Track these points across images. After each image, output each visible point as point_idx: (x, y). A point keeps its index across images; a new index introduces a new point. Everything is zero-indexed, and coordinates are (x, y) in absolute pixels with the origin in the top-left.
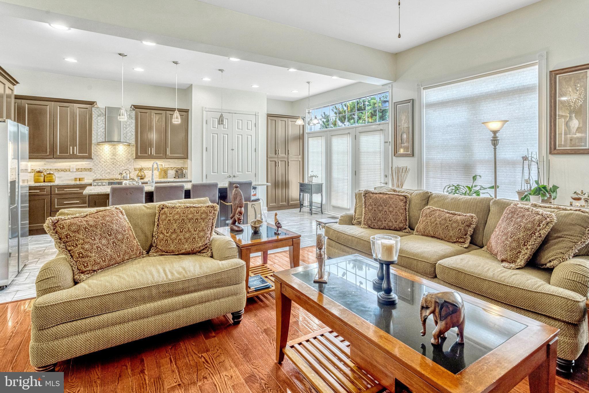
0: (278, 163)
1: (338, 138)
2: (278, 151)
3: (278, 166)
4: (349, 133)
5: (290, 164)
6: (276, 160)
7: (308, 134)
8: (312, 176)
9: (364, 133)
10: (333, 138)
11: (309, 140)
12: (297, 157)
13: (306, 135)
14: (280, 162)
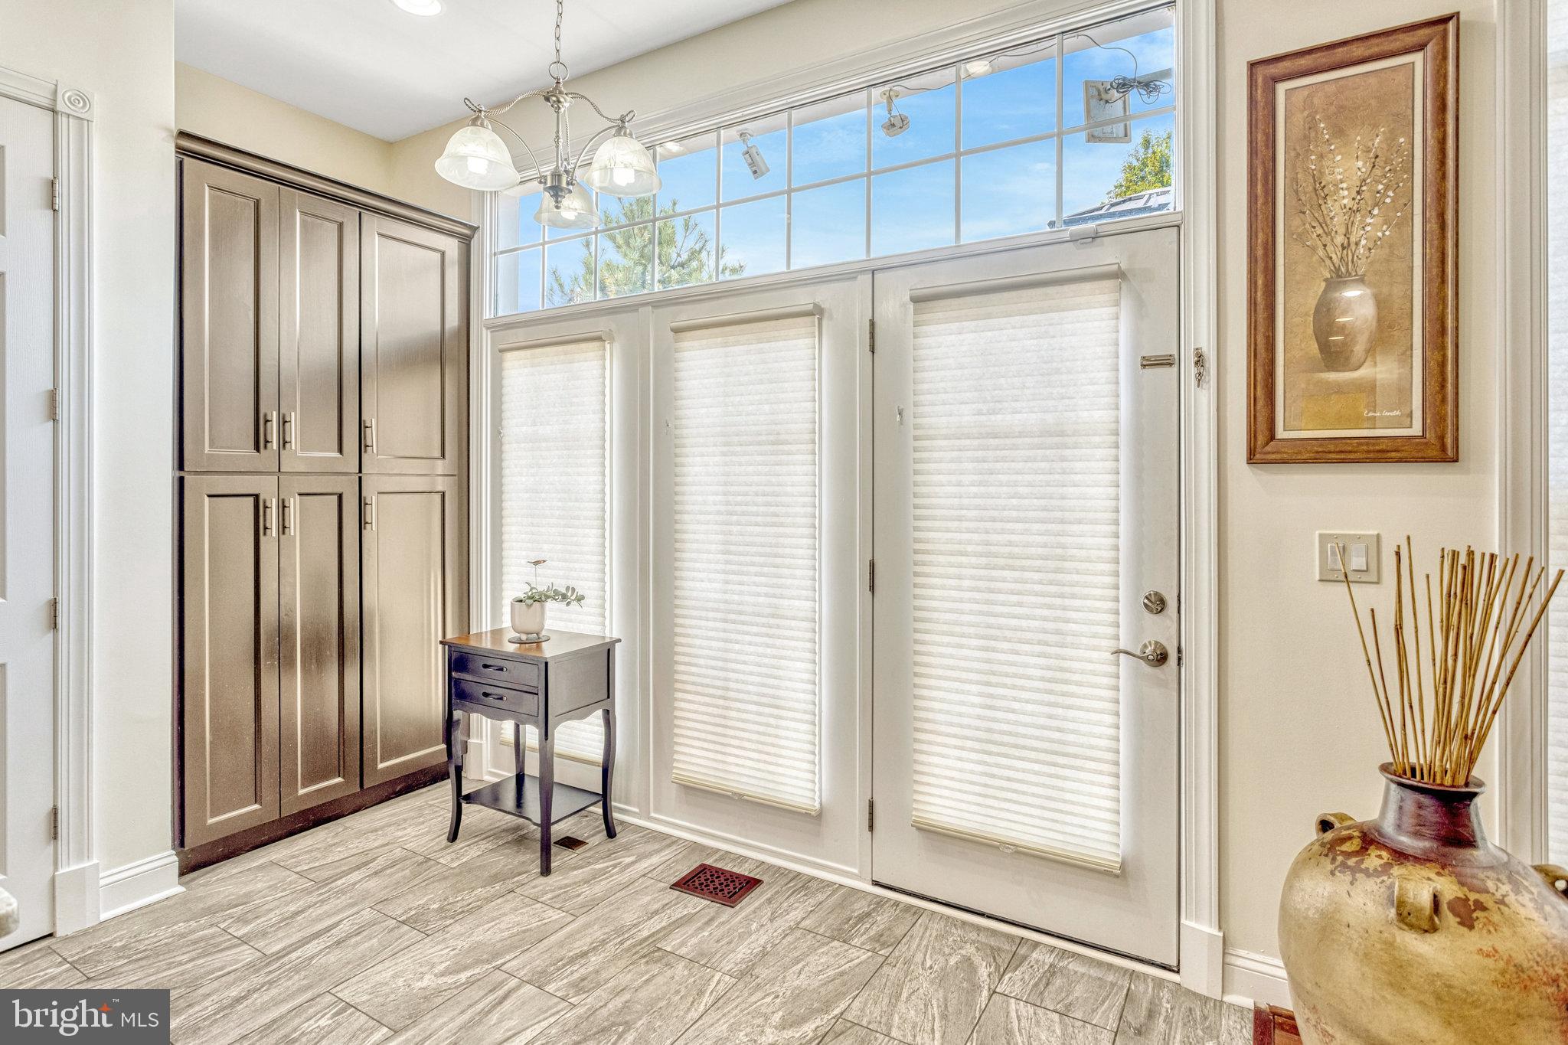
0: (283, 506)
1: (726, 345)
2: (283, 422)
3: (283, 528)
4: (817, 312)
5: (372, 514)
6: (267, 488)
7: (500, 327)
8: (536, 599)
9: (954, 302)
10: (685, 344)
11: (507, 365)
12: (421, 466)
13: (487, 335)
14: (294, 503)
